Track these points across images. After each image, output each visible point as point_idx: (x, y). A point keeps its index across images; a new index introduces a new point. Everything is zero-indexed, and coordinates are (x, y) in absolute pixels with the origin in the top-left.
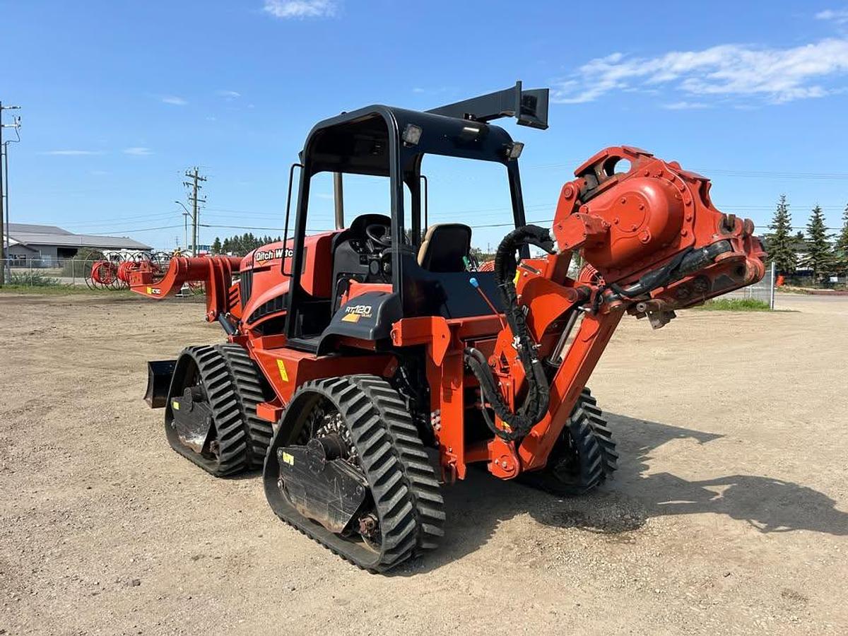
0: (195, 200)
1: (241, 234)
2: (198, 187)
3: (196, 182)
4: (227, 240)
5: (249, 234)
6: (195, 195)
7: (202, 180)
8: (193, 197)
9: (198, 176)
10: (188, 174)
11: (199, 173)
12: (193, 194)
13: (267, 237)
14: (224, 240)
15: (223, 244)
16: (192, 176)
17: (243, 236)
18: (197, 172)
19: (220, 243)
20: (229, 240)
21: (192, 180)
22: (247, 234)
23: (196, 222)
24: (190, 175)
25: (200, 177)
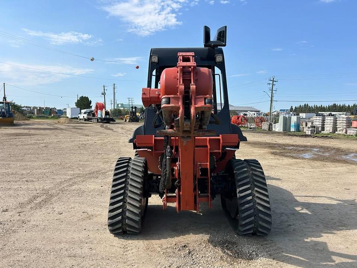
0: (272, 90)
1: (303, 104)
2: (274, 85)
3: (273, 83)
4: (296, 107)
5: (306, 104)
6: (272, 88)
7: (276, 82)
8: (271, 89)
9: (274, 80)
10: (270, 79)
11: (274, 79)
12: (271, 88)
13: (315, 105)
14: (295, 107)
15: (294, 109)
16: (272, 81)
17: (303, 105)
18: (273, 78)
19: (293, 108)
20: (297, 107)
21: (271, 82)
22: (305, 104)
23: (272, 100)
24: (271, 80)
25: (275, 80)
